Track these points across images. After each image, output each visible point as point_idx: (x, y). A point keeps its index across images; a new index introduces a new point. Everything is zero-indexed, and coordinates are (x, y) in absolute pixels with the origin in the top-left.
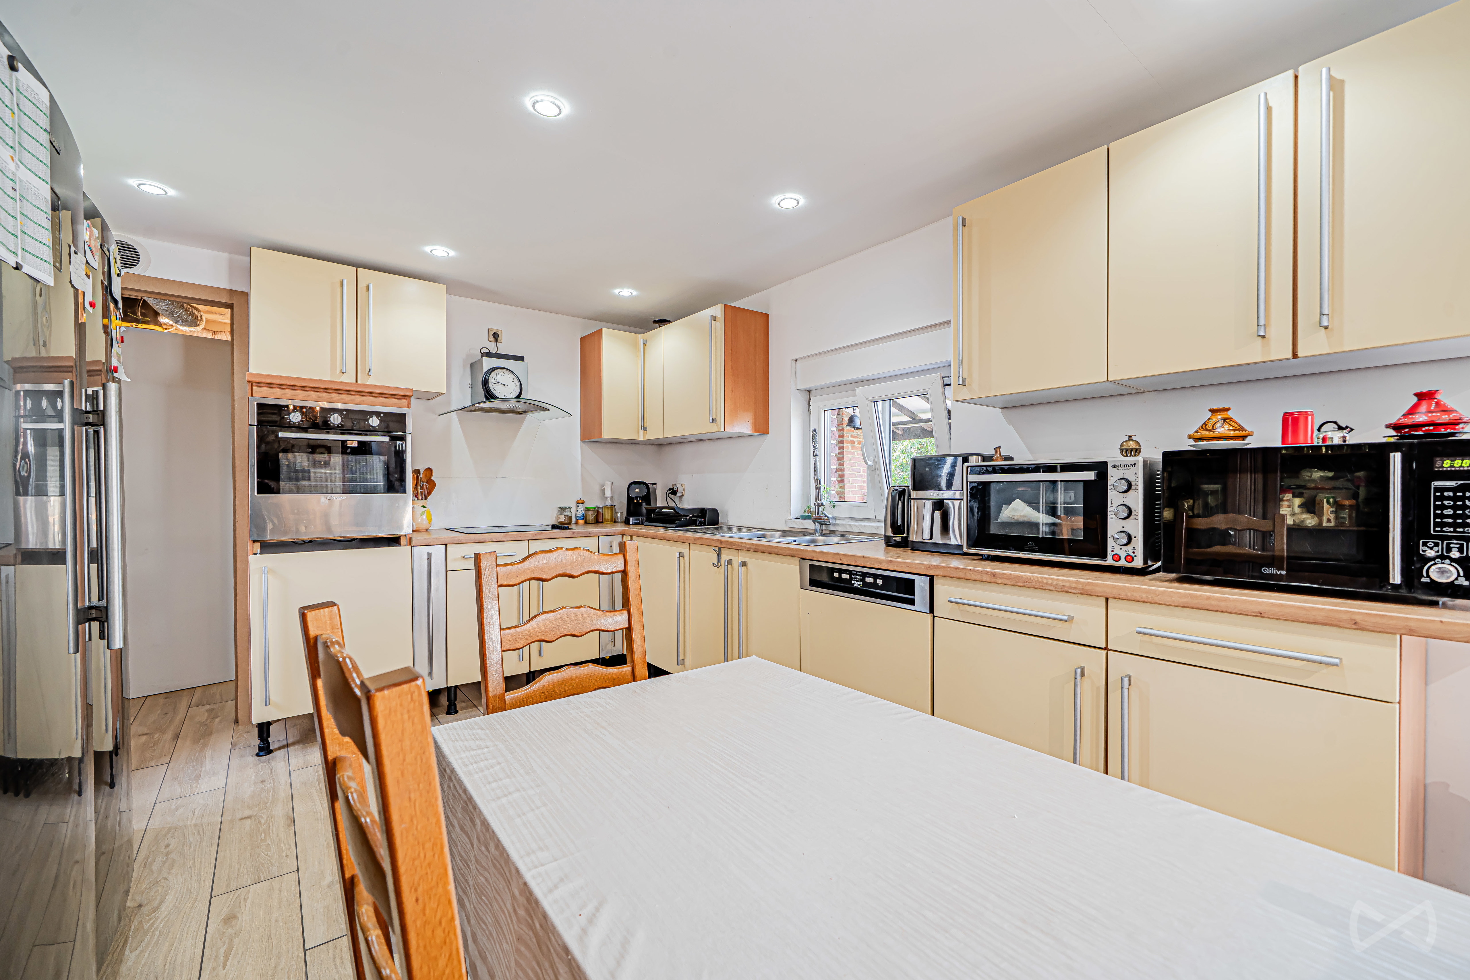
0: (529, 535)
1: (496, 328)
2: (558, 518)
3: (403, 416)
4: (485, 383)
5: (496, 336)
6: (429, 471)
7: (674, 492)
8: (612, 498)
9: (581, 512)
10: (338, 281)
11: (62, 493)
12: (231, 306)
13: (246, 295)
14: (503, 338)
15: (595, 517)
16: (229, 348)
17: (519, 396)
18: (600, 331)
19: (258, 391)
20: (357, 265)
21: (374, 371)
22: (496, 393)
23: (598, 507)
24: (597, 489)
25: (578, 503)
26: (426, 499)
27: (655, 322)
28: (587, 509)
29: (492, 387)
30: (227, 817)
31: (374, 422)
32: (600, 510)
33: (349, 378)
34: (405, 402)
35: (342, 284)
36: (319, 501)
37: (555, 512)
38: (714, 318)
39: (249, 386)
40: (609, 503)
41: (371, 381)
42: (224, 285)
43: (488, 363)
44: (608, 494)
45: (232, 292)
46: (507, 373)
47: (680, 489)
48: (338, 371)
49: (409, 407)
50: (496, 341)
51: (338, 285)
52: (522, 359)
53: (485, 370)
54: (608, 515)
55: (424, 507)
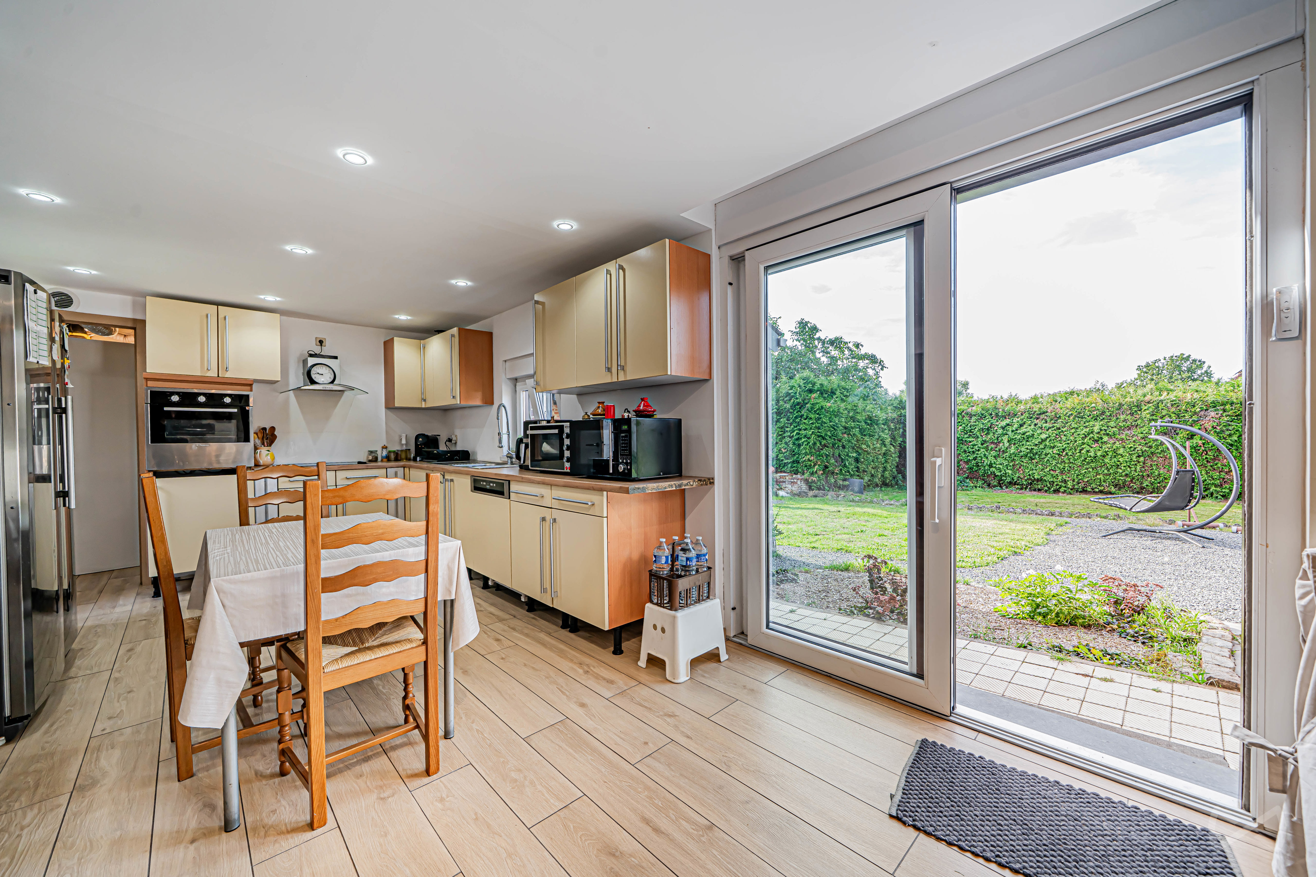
0: (336, 468)
1: (321, 336)
2: (368, 458)
3: (248, 396)
4: (309, 374)
5: (321, 342)
6: (273, 429)
7: (450, 440)
8: (406, 444)
9: (385, 453)
10: (205, 314)
11: (49, 443)
12: (134, 329)
13: (144, 322)
14: (327, 343)
15: (395, 457)
16: (134, 349)
17: (332, 382)
18: (393, 339)
19: (150, 384)
20: (218, 304)
21: (230, 368)
22: (315, 380)
23: (398, 451)
24: (397, 438)
25: (383, 448)
26: (270, 446)
27: (435, 331)
28: (390, 452)
29: (313, 376)
30: (131, 620)
31: (228, 400)
32: (399, 453)
33: (213, 373)
34: (249, 388)
35: (207, 315)
36: (191, 448)
37: (367, 454)
38: (453, 336)
39: (144, 381)
40: (404, 448)
41: (228, 375)
42: (130, 316)
43: (311, 361)
44: (404, 442)
45: (135, 320)
46: (324, 367)
47: (454, 438)
48: (206, 369)
49: (251, 390)
50: (321, 345)
51: (205, 317)
52: (336, 358)
53: (309, 365)
54: (403, 456)
55: (269, 451)
